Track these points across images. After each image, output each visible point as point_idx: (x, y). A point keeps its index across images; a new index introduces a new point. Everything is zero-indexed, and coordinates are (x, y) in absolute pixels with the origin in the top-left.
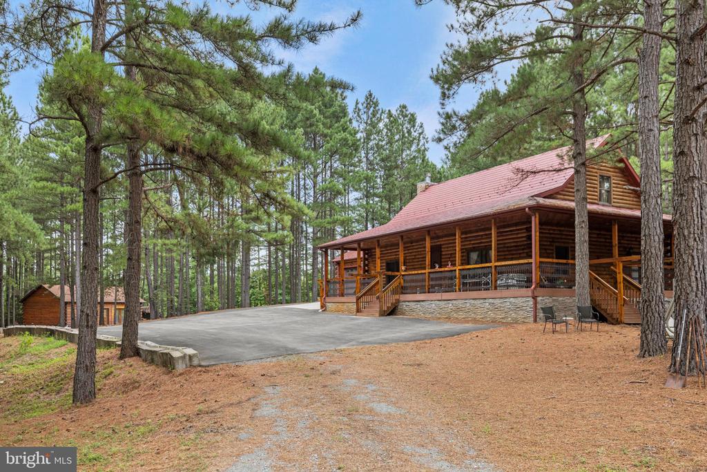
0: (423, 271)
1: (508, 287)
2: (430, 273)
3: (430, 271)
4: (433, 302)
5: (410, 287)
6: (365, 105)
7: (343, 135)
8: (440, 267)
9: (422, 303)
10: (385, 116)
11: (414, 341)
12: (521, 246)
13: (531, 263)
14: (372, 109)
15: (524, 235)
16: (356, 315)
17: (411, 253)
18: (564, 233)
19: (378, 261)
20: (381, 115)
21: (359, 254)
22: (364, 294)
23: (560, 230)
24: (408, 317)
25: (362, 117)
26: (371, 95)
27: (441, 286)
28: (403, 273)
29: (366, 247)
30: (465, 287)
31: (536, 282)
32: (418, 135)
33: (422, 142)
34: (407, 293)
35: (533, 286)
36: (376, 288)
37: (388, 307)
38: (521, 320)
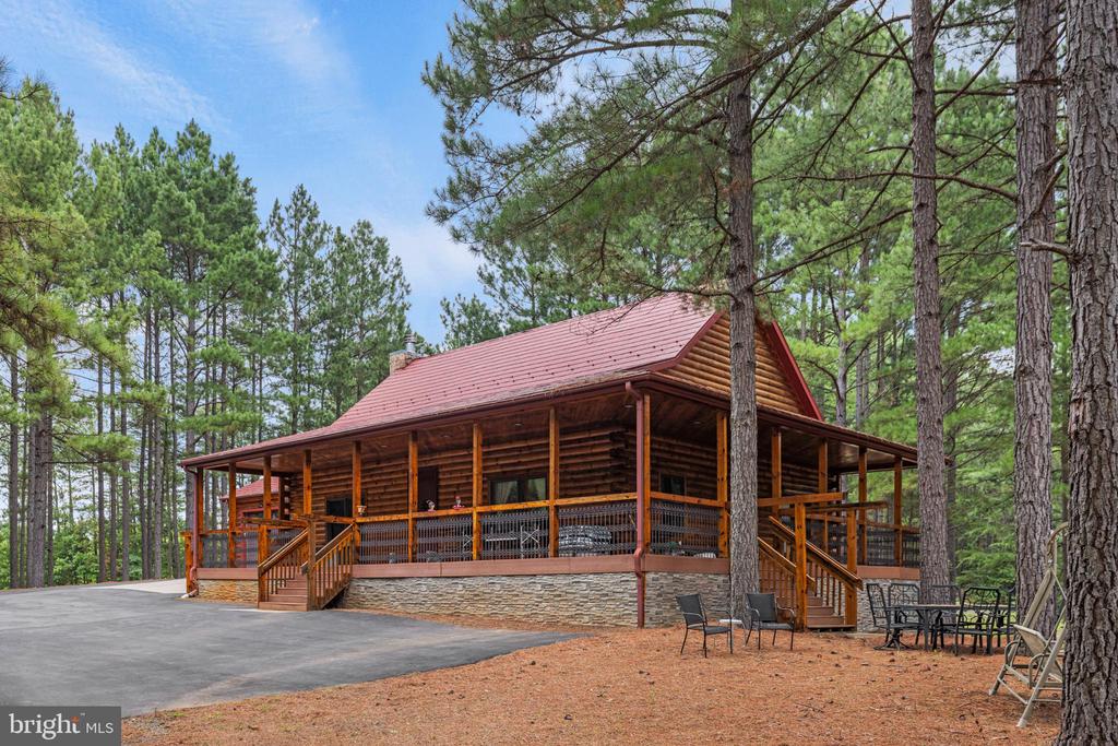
0: (402, 517)
1: (575, 551)
2: (415, 520)
3: (417, 515)
4: (423, 582)
5: (375, 549)
6: (292, 212)
7: (245, 255)
8: (437, 508)
9: (400, 583)
10: (332, 238)
12: (599, 470)
13: (635, 500)
14: (305, 220)
15: (607, 449)
16: (258, 607)
17: (376, 482)
18: (677, 450)
19: (308, 495)
20: (322, 233)
21: (267, 485)
22: (276, 563)
23: (670, 445)
24: (370, 612)
25: (286, 234)
26: (303, 194)
27: (436, 547)
28: (359, 520)
29: (286, 469)
30: (487, 551)
31: (643, 541)
32: (391, 280)
33: (399, 290)
34: (368, 563)
35: (638, 551)
36: (304, 549)
37: (327, 591)
38: (610, 621)
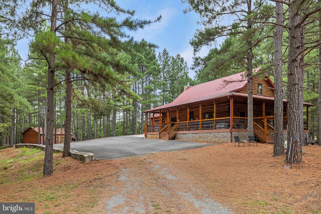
0: (186, 122)
1: (220, 128)
3: (189, 122)
4: (190, 135)
5: (181, 128)
6: (163, 54)
7: (154, 66)
8: (193, 120)
9: (186, 135)
10: (171, 59)
11: (183, 150)
12: (226, 111)
13: (230, 118)
14: (166, 56)
15: (227, 107)
16: (159, 140)
17: (181, 114)
18: (243, 106)
19: (168, 118)
20: (169, 58)
21: (160, 115)
22: (162, 131)
23: (241, 105)
24: (180, 140)
25: (162, 59)
26: (165, 50)
27: (193, 128)
28: (178, 123)
29: (163, 112)
30: (203, 128)
31: (232, 126)
32: (184, 67)
33: (186, 69)
34: (180, 131)
35: (231, 128)
36: (167, 128)
37: (172, 136)
38: (226, 142)
